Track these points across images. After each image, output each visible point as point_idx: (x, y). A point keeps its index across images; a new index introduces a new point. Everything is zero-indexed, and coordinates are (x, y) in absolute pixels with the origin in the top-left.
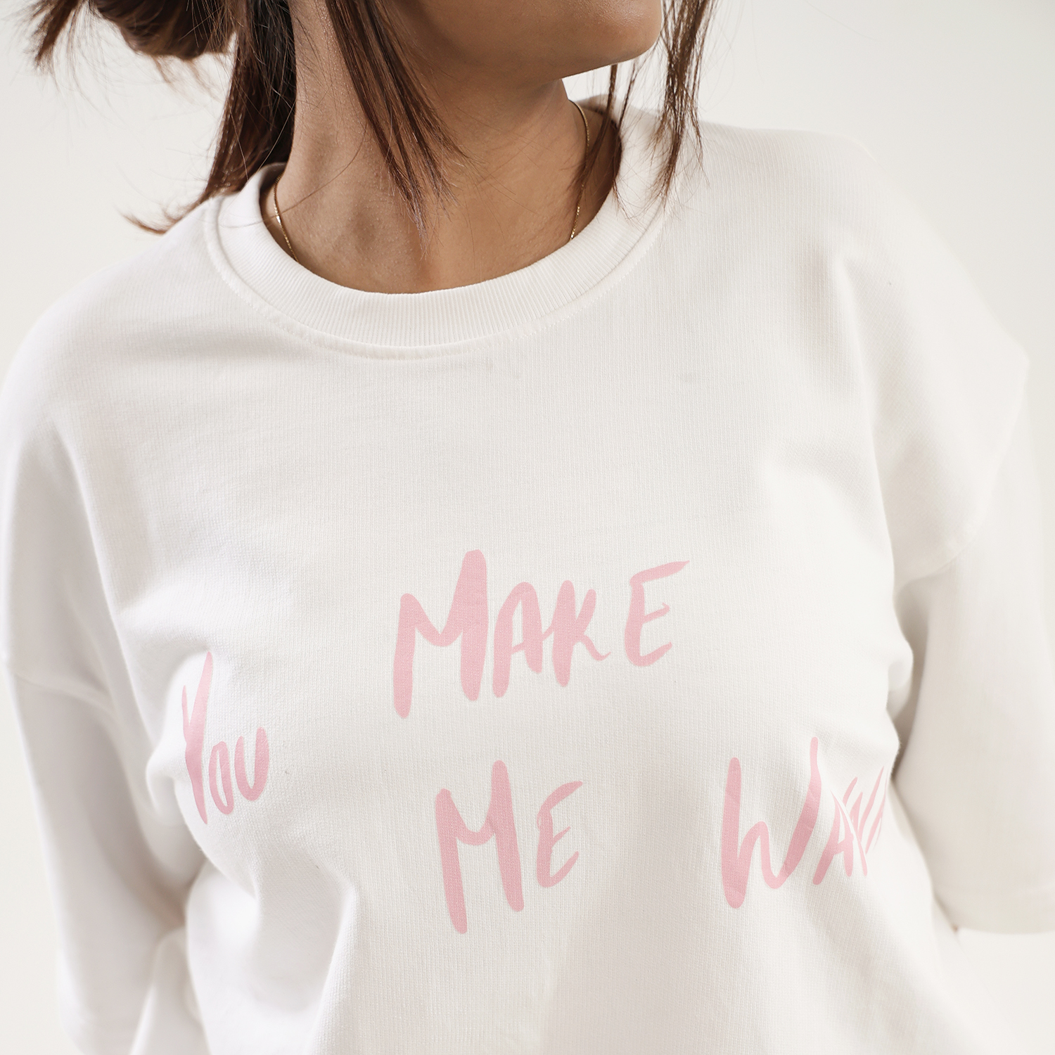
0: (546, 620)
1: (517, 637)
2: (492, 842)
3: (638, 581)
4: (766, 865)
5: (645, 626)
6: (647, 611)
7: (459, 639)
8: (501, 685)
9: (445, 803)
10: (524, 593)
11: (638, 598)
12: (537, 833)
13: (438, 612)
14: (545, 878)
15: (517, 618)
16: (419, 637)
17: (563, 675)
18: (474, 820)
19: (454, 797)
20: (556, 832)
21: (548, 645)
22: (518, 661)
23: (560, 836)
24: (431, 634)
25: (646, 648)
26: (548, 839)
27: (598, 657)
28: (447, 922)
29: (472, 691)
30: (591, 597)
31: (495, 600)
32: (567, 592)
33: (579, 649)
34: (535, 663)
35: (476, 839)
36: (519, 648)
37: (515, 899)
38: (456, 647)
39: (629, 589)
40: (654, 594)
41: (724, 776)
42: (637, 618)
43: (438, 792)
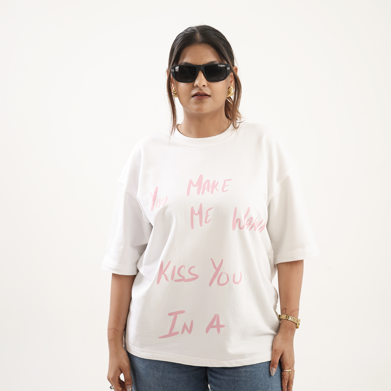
0: (211, 185)
1: (206, 187)
2: (199, 215)
3: (225, 181)
4: (239, 225)
5: (225, 187)
6: (226, 185)
7: (198, 186)
8: (203, 193)
9: (192, 209)
10: (208, 181)
11: (225, 183)
12: (205, 215)
13: (195, 182)
14: (206, 222)
15: (207, 184)
16: (192, 185)
17: (212, 193)
18: (196, 212)
19: (194, 208)
20: (208, 215)
21: (210, 189)
22: (206, 190)
24: (193, 185)
25: (224, 190)
26: (207, 216)
27: (218, 191)
28: (190, 227)
29: (198, 194)
30: (218, 182)
31: (203, 182)
32: (214, 181)
33: (215, 189)
34: (208, 191)
35: (196, 215)
36: (206, 188)
37: (201, 225)
38: (197, 187)
39: (223, 182)
40: (227, 183)
41: (234, 210)
42: (224, 186)
43: (191, 207)
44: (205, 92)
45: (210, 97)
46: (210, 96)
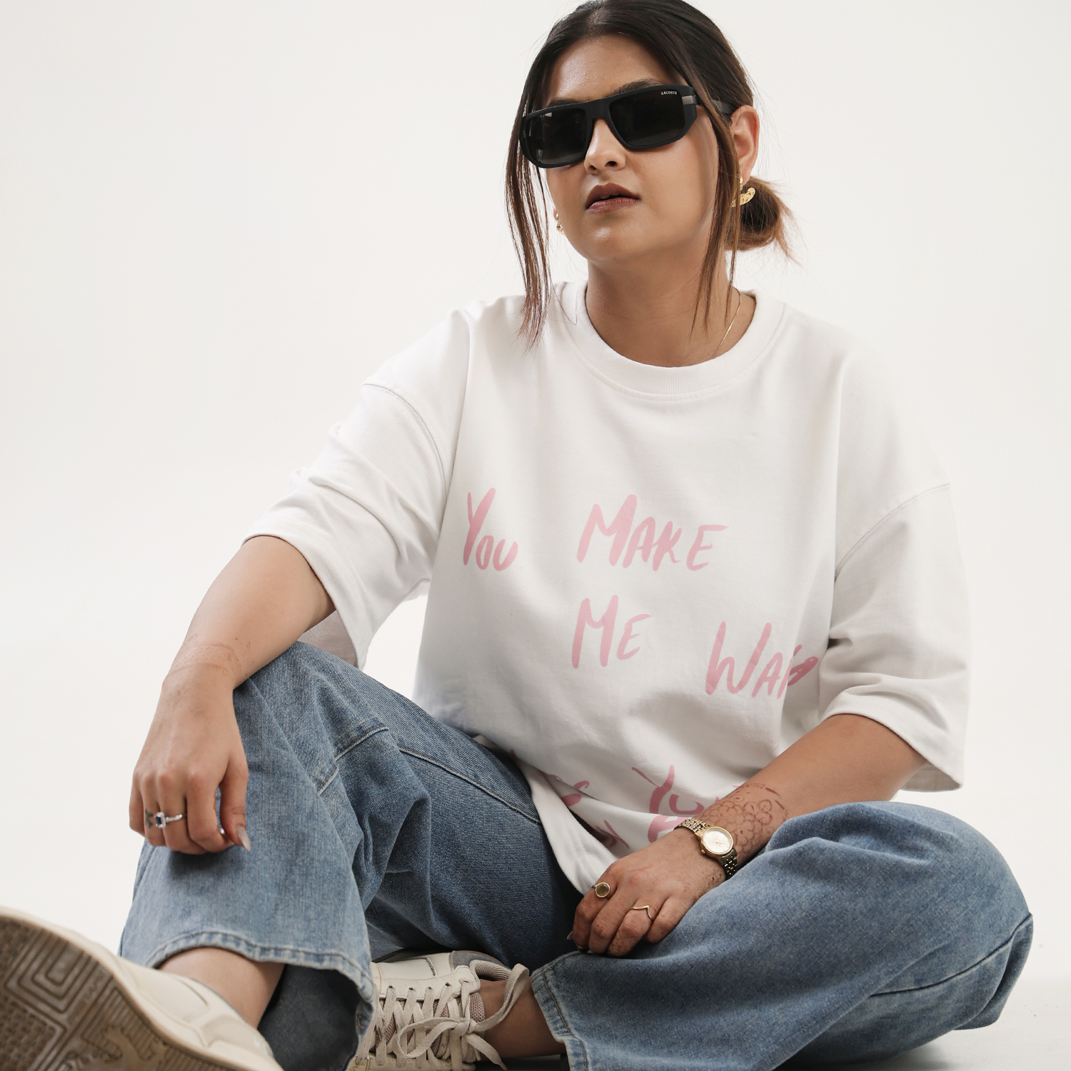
0: (656, 538)
1: (641, 543)
2: (602, 629)
3: (702, 529)
4: (730, 679)
5: (699, 552)
6: (702, 545)
7: (615, 535)
8: (627, 563)
9: (585, 607)
10: (650, 522)
11: (700, 537)
12: (623, 633)
13: (609, 518)
14: (621, 655)
15: (644, 534)
16: (597, 527)
17: (656, 566)
18: (597, 615)
19: (591, 603)
20: (632, 634)
21: (653, 550)
22: (638, 554)
23: (634, 636)
24: (602, 528)
25: (697, 562)
26: (627, 636)
27: (674, 561)
28: (570, 659)
29: (613, 561)
30: (679, 532)
31: (636, 522)
32: (669, 527)
33: (667, 555)
34: (645, 558)
35: (595, 625)
36: (640, 548)
37: (604, 661)
38: (612, 538)
39: (697, 532)
40: (708, 538)
41: (717, 629)
42: (697, 547)
43: (584, 598)
44: (616, 184)
45: (638, 202)
46: (637, 197)
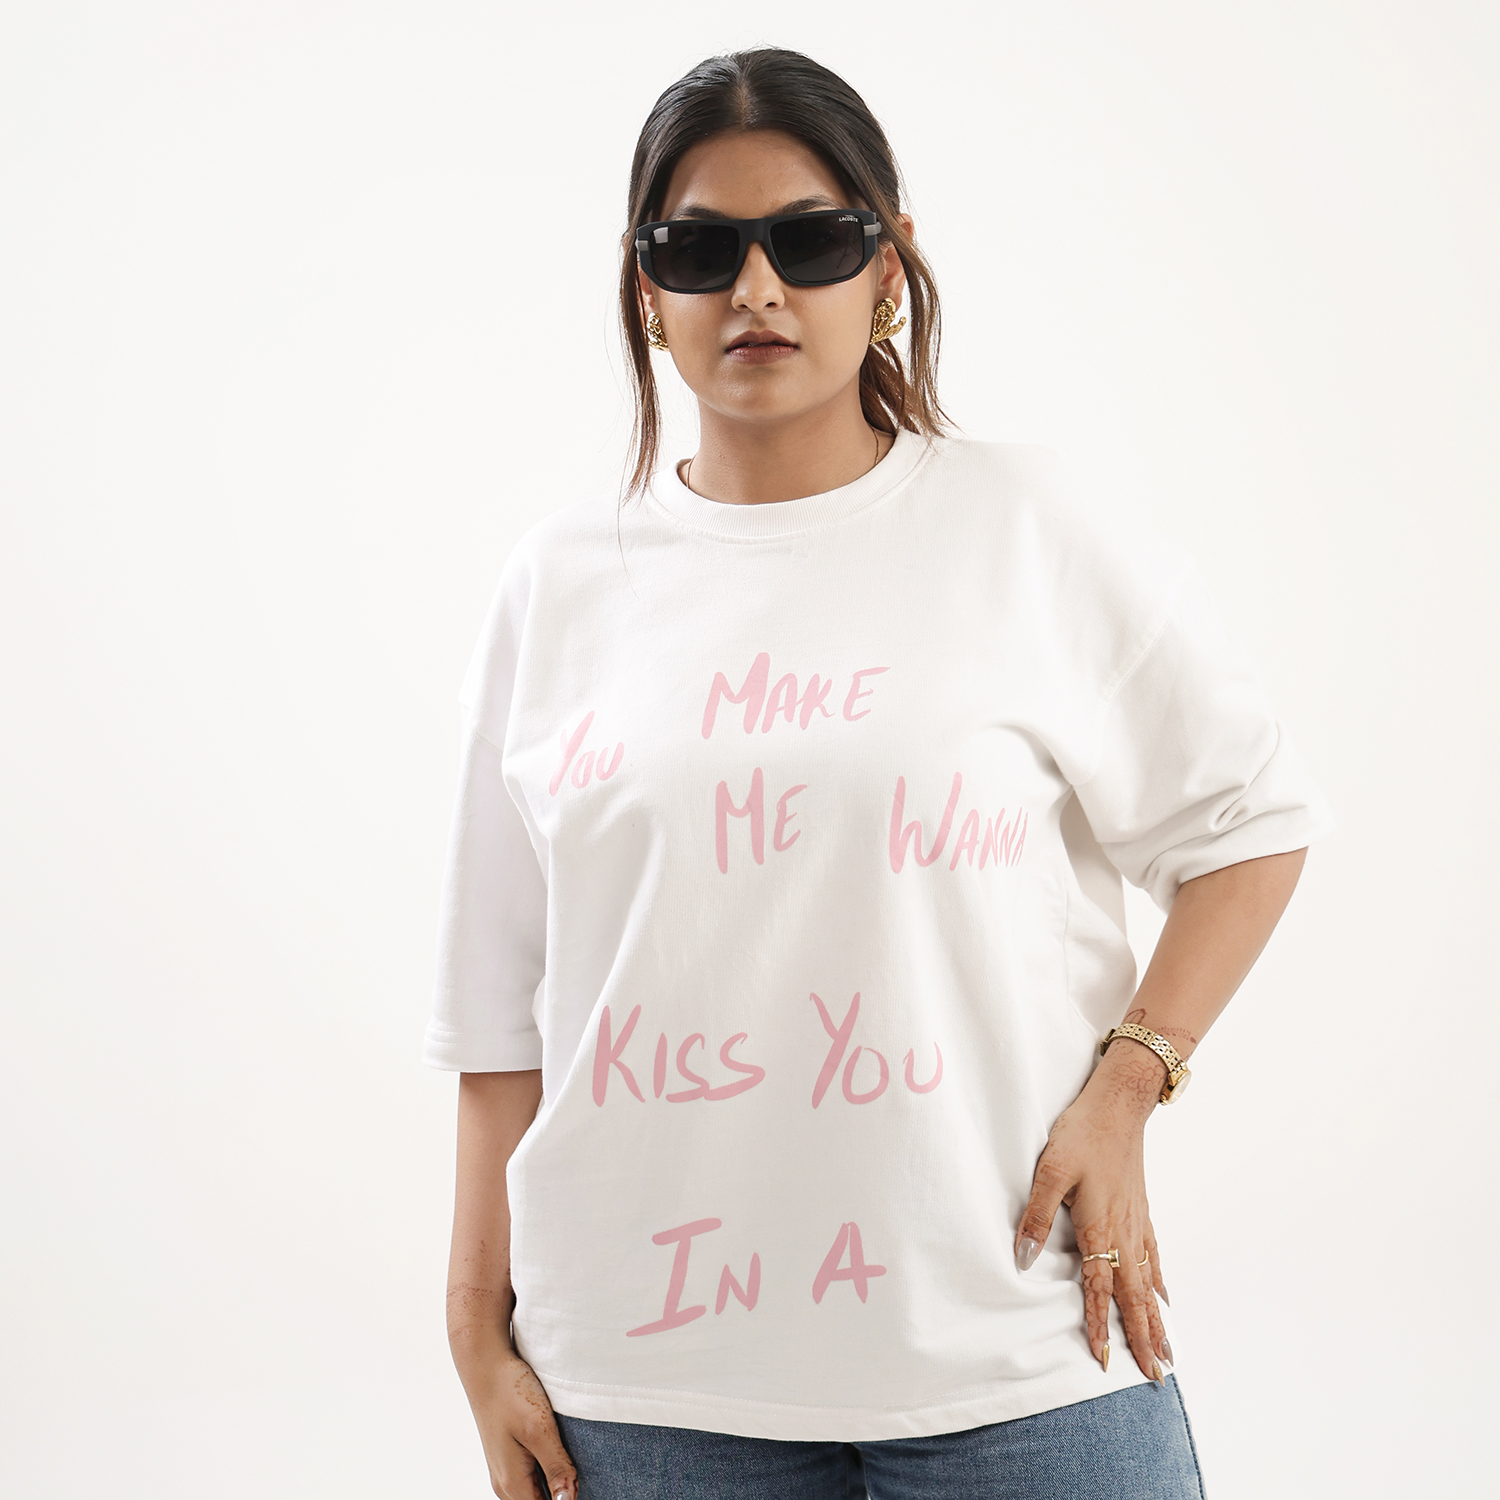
0: (800, 694)
1: (782, 702)
2: (748, 817)
3: (857, 677)
4: (918, 850)
5: (857, 700)
6: (860, 693)
7: (747, 700)
8: (766, 728)
9: (722, 791)
10: (790, 679)
11: (856, 684)
12: (776, 814)
13: (736, 684)
14: (779, 846)
15: (783, 693)
16: (722, 696)
17: (804, 724)
18: (739, 802)
19: (728, 786)
20: (788, 815)
21: (798, 709)
22: (780, 716)
23: (790, 818)
24: (730, 696)
25: (855, 711)
26: (782, 819)
27: (827, 715)
28: (715, 864)
29: (749, 729)
30: (829, 683)
31: (771, 683)
32: (816, 679)
33: (817, 711)
34: (789, 717)
35: (739, 814)
36: (780, 709)
37: (759, 857)
38: (743, 705)
39: (852, 680)
40: (865, 683)
41: (894, 786)
42: (854, 694)
43: (719, 782)
44: (774, 331)
45: (797, 352)
46: (796, 347)
